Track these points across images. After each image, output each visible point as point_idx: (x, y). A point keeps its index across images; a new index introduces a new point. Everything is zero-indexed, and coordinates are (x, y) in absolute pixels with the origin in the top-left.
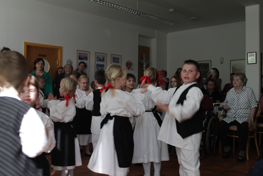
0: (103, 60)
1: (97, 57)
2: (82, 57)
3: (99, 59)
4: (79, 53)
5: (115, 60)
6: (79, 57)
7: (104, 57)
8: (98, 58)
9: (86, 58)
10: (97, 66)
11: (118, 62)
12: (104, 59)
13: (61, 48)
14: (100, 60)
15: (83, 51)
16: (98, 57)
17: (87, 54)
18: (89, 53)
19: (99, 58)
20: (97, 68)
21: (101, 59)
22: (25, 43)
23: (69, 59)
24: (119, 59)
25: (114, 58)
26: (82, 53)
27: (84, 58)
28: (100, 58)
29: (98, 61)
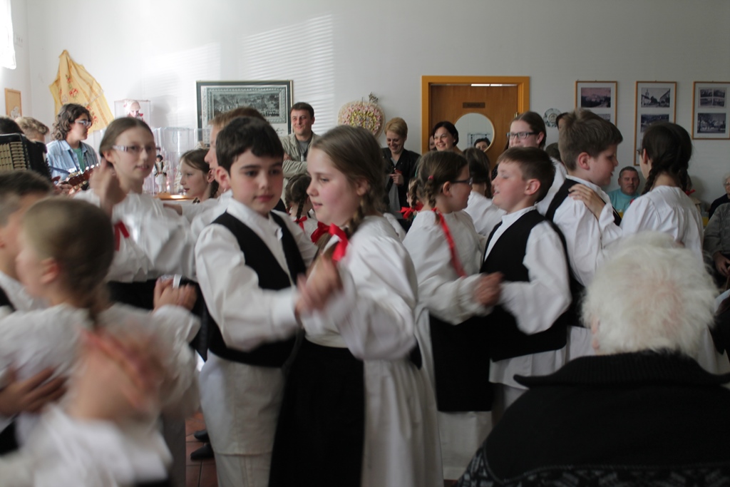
0: (665, 101)
1: (642, 96)
2: (593, 100)
3: (650, 101)
4: (583, 90)
5: (709, 98)
6: (583, 99)
7: (669, 91)
8: (646, 97)
9: (607, 101)
10: (642, 121)
11: (721, 104)
12: (668, 100)
13: (527, 81)
14: (654, 102)
15: (596, 82)
16: (647, 93)
17: (609, 91)
18: (615, 84)
19: (650, 97)
20: (642, 126)
21: (658, 100)
22: (424, 78)
23: (552, 109)
24: (723, 95)
25: (704, 94)
26: (591, 89)
27: (598, 101)
28: (655, 97)
29: (645, 105)
